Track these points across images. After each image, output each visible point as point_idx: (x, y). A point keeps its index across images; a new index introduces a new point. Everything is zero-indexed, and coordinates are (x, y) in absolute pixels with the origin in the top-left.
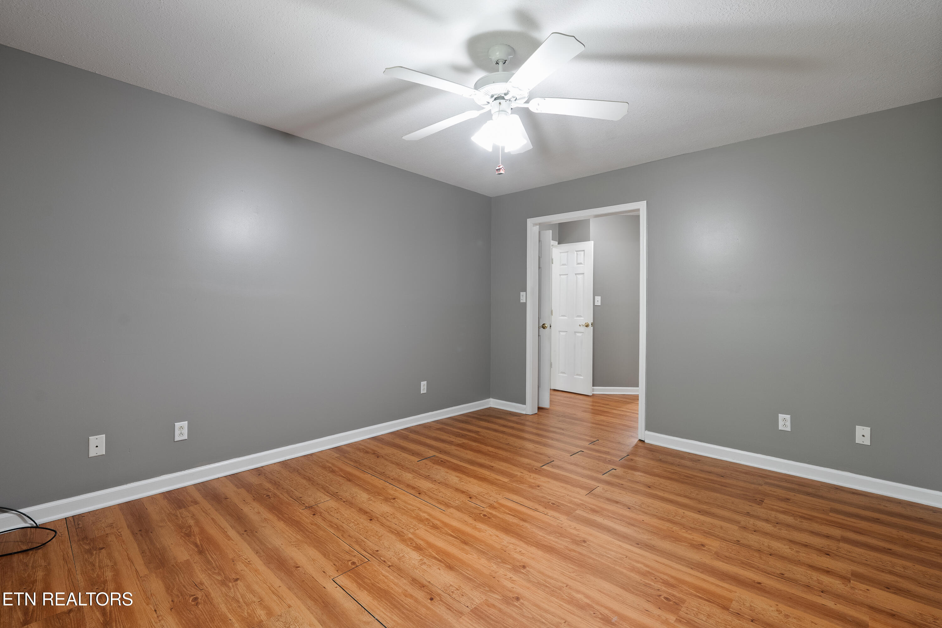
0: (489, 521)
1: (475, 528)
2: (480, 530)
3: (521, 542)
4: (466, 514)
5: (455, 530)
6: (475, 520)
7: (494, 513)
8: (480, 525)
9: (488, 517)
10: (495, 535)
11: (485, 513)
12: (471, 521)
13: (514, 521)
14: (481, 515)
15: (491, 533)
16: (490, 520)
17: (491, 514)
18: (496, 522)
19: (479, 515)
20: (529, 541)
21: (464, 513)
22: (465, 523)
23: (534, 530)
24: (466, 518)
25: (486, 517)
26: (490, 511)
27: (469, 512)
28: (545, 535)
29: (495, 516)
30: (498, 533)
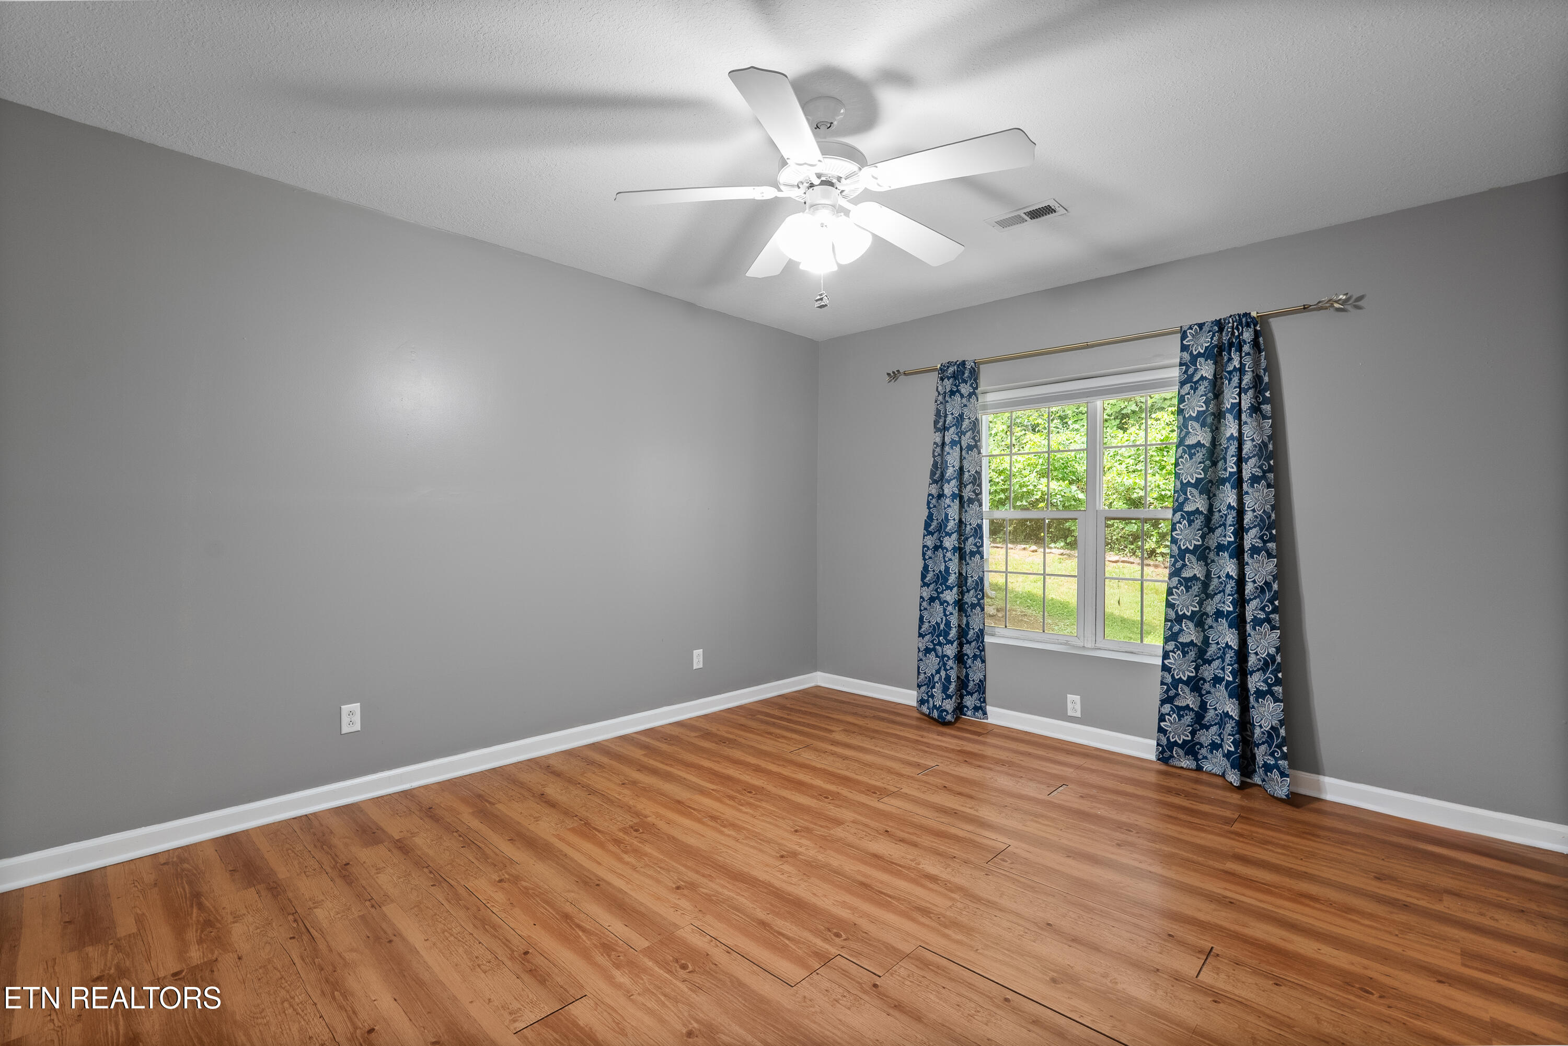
0: (829, 922)
1: (853, 909)
2: (844, 904)
3: (778, 886)
4: (874, 939)
5: (886, 906)
6: (855, 924)
7: (819, 943)
8: (844, 914)
9: (830, 931)
10: (818, 896)
11: (837, 940)
12: (864, 923)
13: (783, 923)
14: (844, 936)
15: (825, 899)
16: (827, 925)
17: (825, 940)
18: (816, 921)
19: (850, 937)
20: (766, 888)
21: (879, 941)
22: (874, 920)
23: (752, 905)
24: (872, 929)
25: (835, 931)
26: (827, 946)
27: (870, 944)
28: (735, 896)
29: (816, 933)
30: (814, 900)
